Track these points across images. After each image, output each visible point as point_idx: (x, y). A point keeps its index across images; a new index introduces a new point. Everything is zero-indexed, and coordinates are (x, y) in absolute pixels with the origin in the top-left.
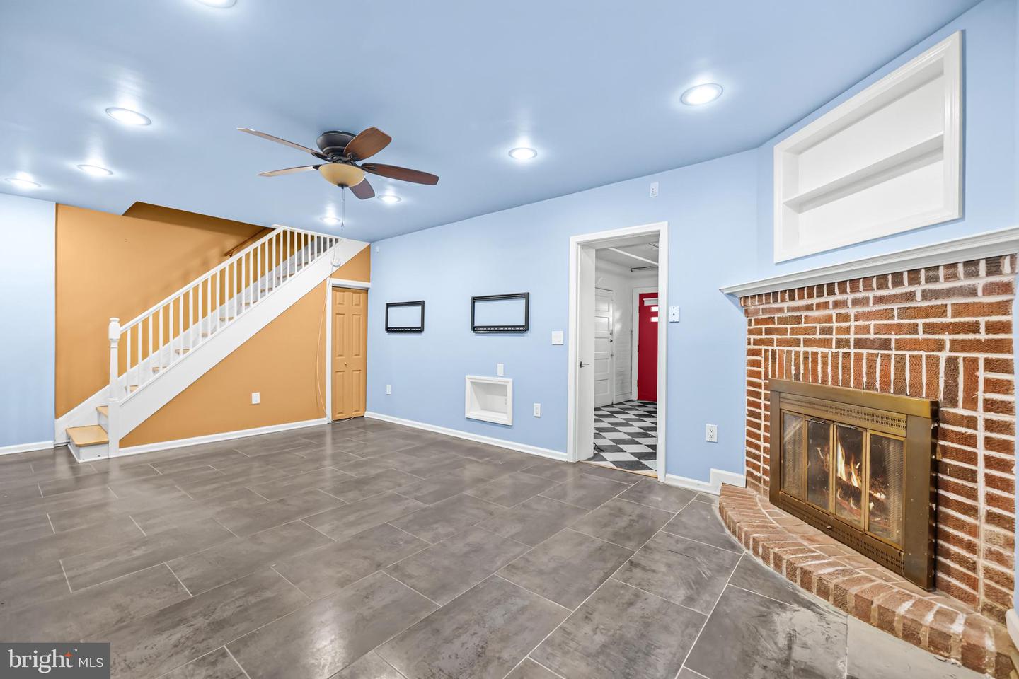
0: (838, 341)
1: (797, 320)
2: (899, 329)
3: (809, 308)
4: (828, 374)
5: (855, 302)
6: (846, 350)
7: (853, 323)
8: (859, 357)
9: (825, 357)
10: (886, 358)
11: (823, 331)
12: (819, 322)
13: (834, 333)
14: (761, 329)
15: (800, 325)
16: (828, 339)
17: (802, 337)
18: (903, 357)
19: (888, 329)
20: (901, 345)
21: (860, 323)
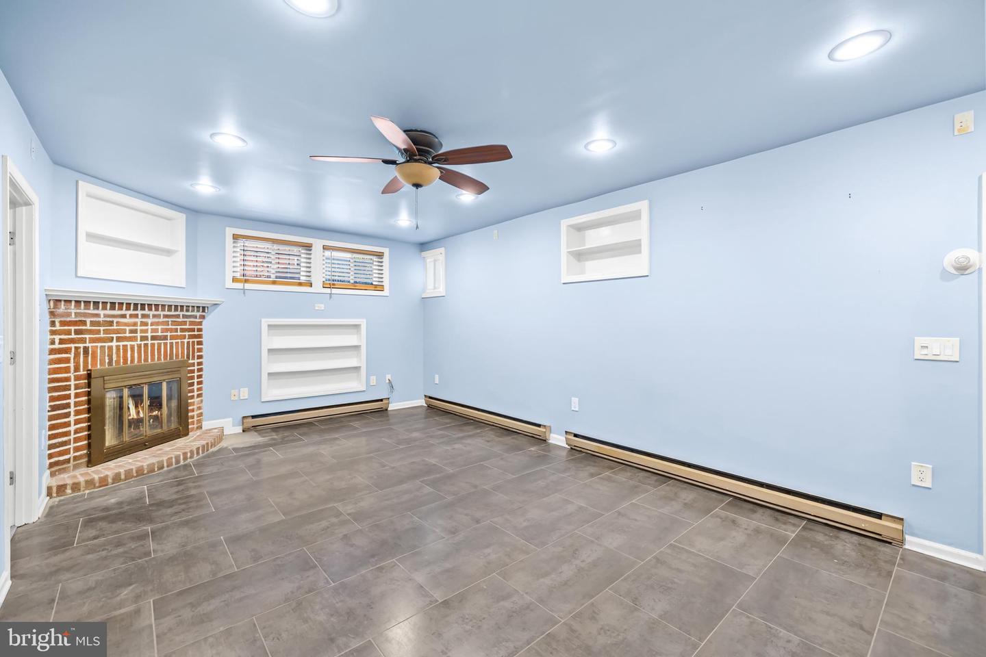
0: (141, 337)
1: (111, 323)
2: (171, 330)
3: (124, 316)
4: (134, 359)
5: (154, 316)
6: (146, 342)
7: (149, 327)
8: (153, 345)
9: (132, 347)
10: (165, 344)
11: (131, 331)
12: (128, 326)
13: (139, 332)
14: (71, 330)
15: (112, 328)
16: (135, 337)
17: (115, 336)
18: (172, 343)
19: (167, 330)
20: (172, 337)
21: (154, 327)
